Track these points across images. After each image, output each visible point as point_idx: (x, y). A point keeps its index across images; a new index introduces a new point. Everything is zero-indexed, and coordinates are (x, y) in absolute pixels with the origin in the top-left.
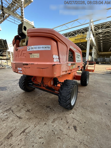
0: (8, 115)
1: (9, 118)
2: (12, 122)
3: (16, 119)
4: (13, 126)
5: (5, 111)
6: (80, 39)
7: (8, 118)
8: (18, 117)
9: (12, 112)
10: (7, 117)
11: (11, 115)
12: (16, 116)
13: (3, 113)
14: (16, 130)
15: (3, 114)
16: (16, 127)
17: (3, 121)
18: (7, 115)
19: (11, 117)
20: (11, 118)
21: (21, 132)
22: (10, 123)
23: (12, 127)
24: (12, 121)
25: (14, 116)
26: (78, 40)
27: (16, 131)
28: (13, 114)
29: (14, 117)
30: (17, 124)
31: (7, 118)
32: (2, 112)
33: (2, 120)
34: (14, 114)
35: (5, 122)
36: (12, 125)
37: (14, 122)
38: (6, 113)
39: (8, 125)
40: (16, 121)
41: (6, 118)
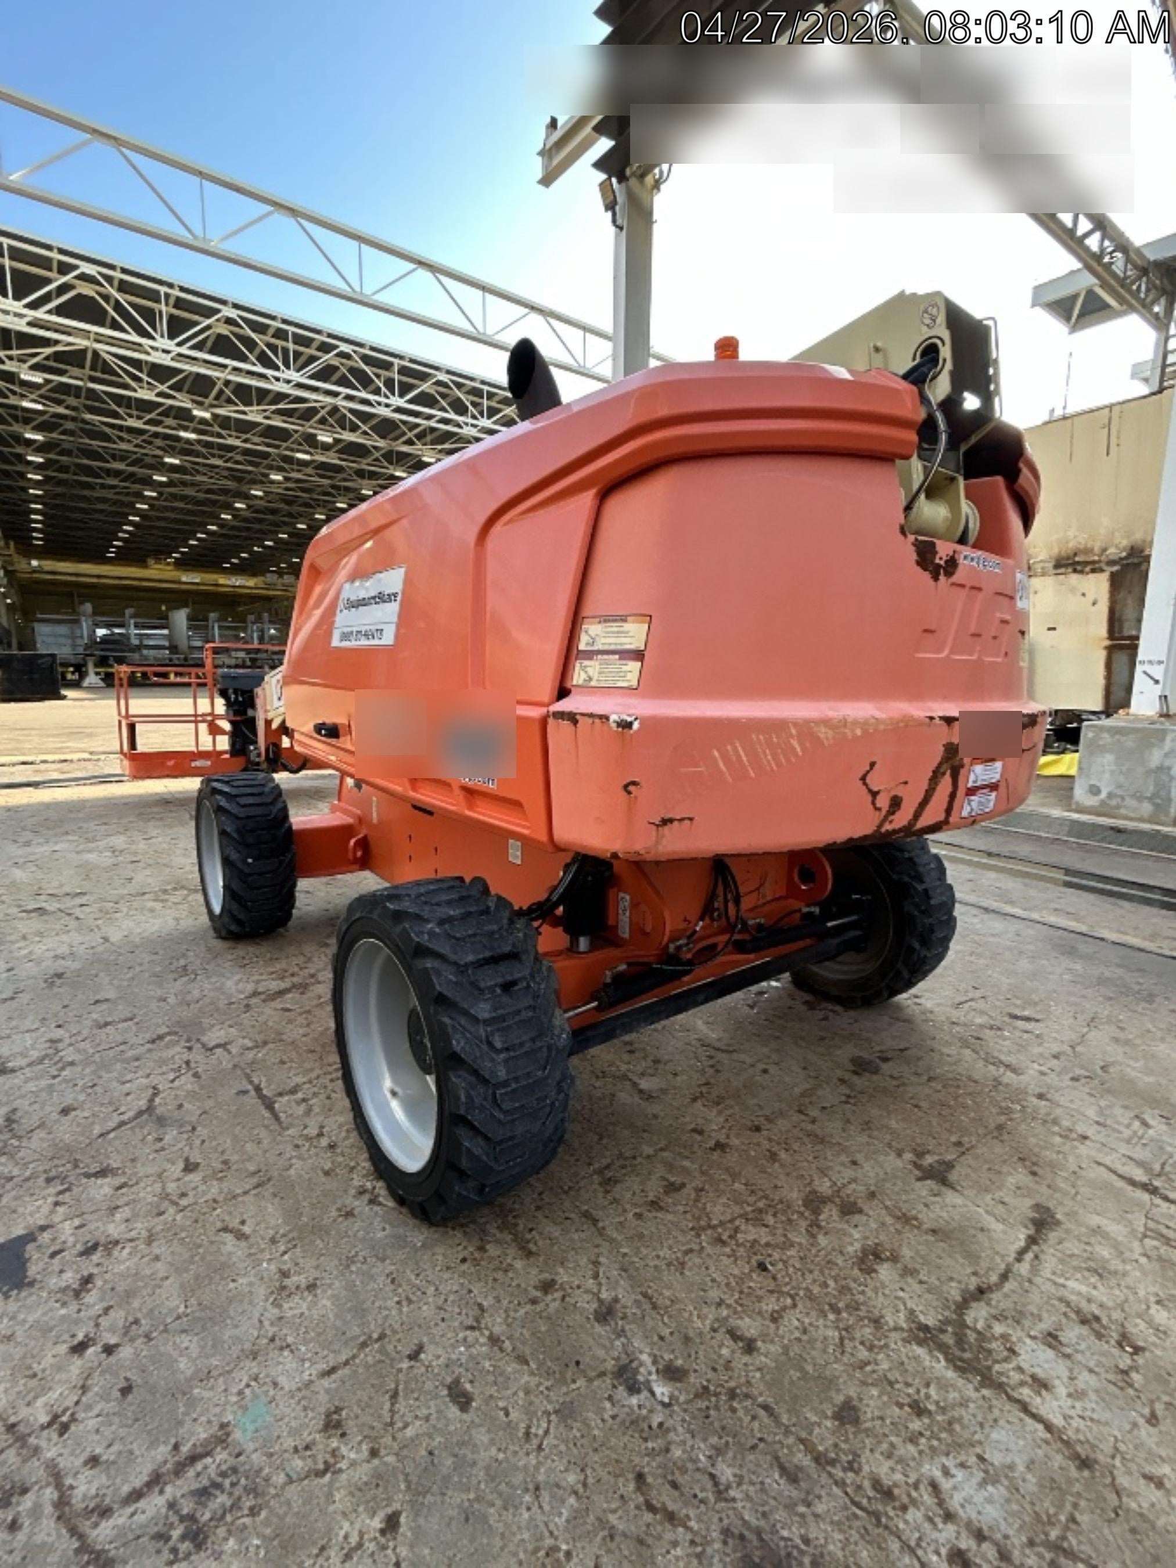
0: (1045, 1326)
1: (1084, 1305)
2: (1115, 1265)
3: (1072, 1247)
4: (1145, 1255)
5: (988, 1380)
7: (1078, 1312)
8: (1032, 1241)
9: (996, 1296)
10: (1072, 1333)
11: (1035, 1297)
12: (1029, 1256)
13: (1025, 1393)
14: (1165, 1231)
15: (1041, 1385)
16: (1145, 1236)
17: (1137, 1350)
18: (1052, 1339)
19: (1062, 1292)
20: (1071, 1284)
21: (1158, 1201)
22: (1129, 1280)
23: (1160, 1259)
24: (1100, 1272)
25: (1035, 1270)
27: (1168, 1227)
28: (1008, 1286)
29: (1050, 1263)
30: (1115, 1229)
31: (1084, 1322)
32: (1025, 1408)
33: (1125, 1362)
34: (1004, 1277)
35: (1139, 1329)
36: (1143, 1260)
37: (1105, 1253)
38: (1024, 1359)
39: (1152, 1289)
40: (1093, 1240)
41: (1085, 1330)
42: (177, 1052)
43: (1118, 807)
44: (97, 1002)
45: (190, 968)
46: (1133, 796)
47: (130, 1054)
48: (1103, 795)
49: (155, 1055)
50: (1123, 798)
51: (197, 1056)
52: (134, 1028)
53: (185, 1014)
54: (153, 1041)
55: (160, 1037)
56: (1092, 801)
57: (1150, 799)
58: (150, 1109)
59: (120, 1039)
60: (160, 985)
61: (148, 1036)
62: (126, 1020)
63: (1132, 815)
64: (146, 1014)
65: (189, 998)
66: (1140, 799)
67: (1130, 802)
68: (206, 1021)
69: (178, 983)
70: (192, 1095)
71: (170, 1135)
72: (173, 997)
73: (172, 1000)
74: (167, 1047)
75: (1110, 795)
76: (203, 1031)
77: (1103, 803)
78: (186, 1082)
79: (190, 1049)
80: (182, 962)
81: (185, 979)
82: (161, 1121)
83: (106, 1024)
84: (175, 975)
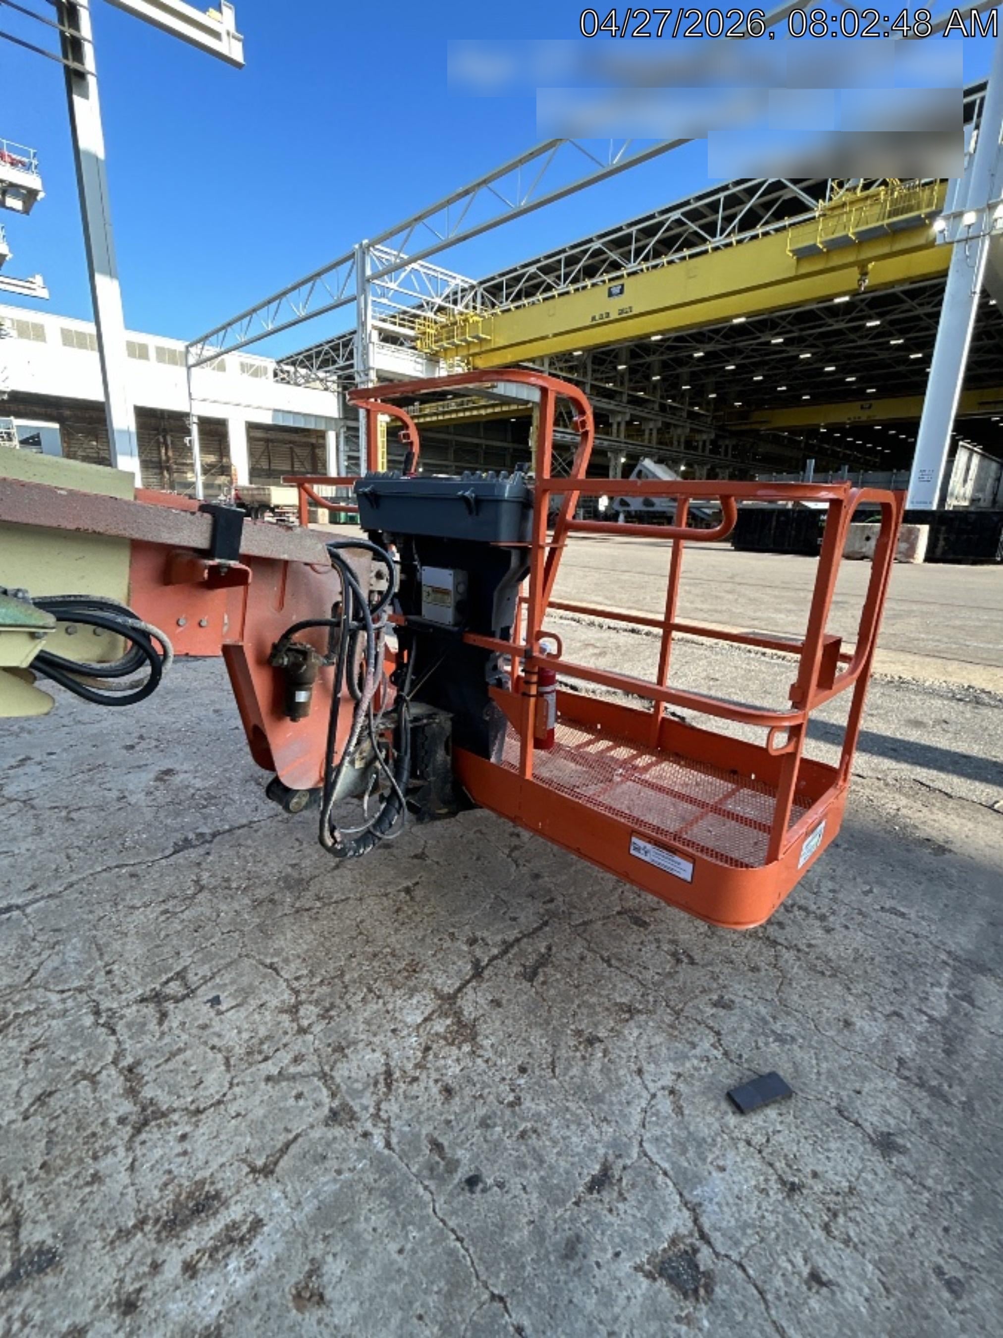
6: (867, 237)
26: (836, 260)
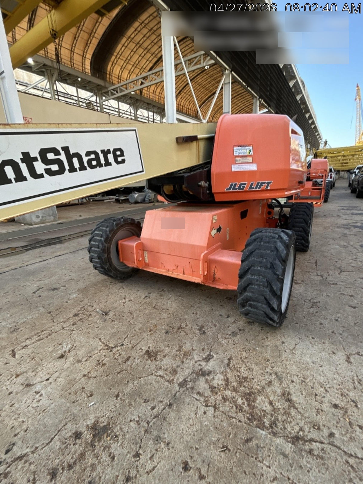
42: (330, 278)
43: (45, 220)
44: (355, 308)
45: (311, 305)
46: (48, 216)
47: (344, 284)
48: (41, 217)
49: (337, 280)
50: (46, 217)
51: (325, 276)
52: (341, 290)
53: (323, 288)
54: (336, 284)
55: (333, 284)
56: (38, 220)
57: (52, 215)
58: (341, 272)
59: (347, 289)
60: (326, 302)
61: (337, 286)
62: (344, 294)
63: (49, 221)
64: (336, 293)
65: (318, 292)
66: (50, 216)
67: (48, 217)
68: (318, 283)
69: (318, 300)
70: (331, 270)
71: (339, 266)
72: (324, 295)
73: (325, 295)
74: (332, 281)
75: (42, 217)
76: (320, 280)
77: (41, 220)
78: (331, 272)
79: (326, 278)
80: (312, 310)
81: (314, 301)
82: (340, 268)
83: (351, 296)
84: (318, 304)
